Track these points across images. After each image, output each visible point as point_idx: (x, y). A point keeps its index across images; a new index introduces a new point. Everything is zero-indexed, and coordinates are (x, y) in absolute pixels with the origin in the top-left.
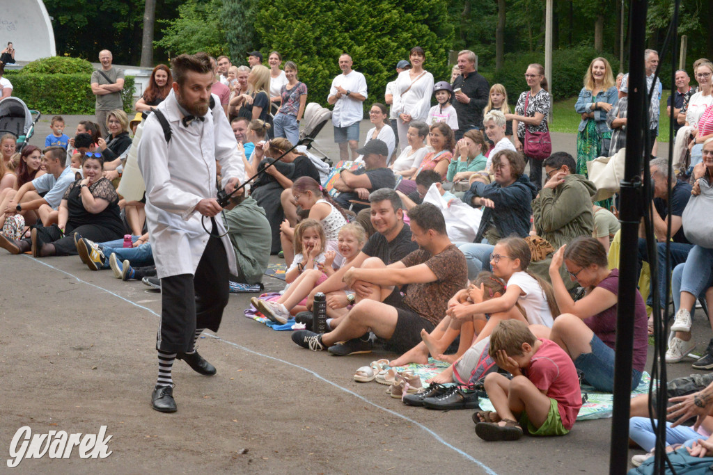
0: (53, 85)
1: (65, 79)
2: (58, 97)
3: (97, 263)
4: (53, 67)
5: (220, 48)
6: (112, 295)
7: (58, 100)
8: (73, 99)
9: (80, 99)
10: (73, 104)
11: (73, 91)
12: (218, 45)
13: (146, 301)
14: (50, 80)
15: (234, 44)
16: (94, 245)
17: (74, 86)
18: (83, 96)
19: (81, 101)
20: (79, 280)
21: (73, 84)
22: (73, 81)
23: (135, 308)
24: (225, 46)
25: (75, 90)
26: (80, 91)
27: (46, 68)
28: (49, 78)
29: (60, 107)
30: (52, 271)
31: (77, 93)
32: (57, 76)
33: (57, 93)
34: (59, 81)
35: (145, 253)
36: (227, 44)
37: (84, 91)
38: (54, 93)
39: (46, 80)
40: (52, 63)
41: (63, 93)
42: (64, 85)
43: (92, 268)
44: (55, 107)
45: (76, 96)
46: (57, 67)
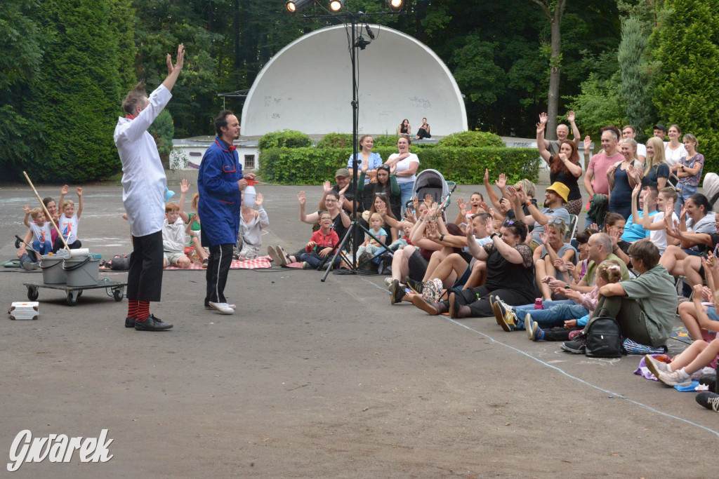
0: (467, 157)
1: (476, 152)
2: (470, 168)
3: (509, 325)
4: (465, 141)
5: (620, 122)
6: (524, 356)
7: (470, 171)
11: (483, 163)
12: (618, 119)
13: (556, 361)
14: (463, 153)
15: (633, 118)
16: (508, 308)
17: (485, 159)
18: (493, 167)
20: (493, 340)
21: (484, 156)
22: (484, 154)
23: (546, 367)
24: (624, 120)
25: (486, 162)
26: (490, 162)
27: (459, 142)
28: (462, 151)
29: (472, 178)
30: (468, 332)
32: (470, 149)
33: (469, 165)
34: (471, 153)
35: (555, 314)
36: (626, 118)
37: (494, 163)
38: (466, 165)
39: (459, 153)
40: (465, 137)
41: (475, 164)
42: (475, 157)
43: (506, 329)
44: (467, 178)
46: (469, 141)
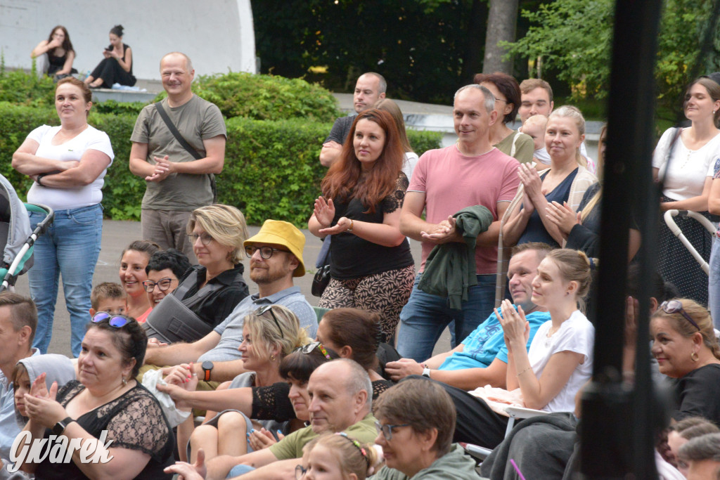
1: (259, 134)
2: (238, 179)
4: (231, 101)
7: (239, 186)
8: (279, 186)
9: (295, 187)
10: (278, 201)
11: (277, 165)
12: (673, 55)
17: (282, 154)
19: (299, 193)
21: (279, 146)
22: (279, 140)
25: (284, 163)
26: (297, 165)
31: (288, 171)
32: (240, 124)
33: (236, 170)
34: (244, 136)
37: (307, 168)
40: (230, 88)
41: (254, 169)
42: (255, 149)
45: (285, 178)
46: (241, 101)
